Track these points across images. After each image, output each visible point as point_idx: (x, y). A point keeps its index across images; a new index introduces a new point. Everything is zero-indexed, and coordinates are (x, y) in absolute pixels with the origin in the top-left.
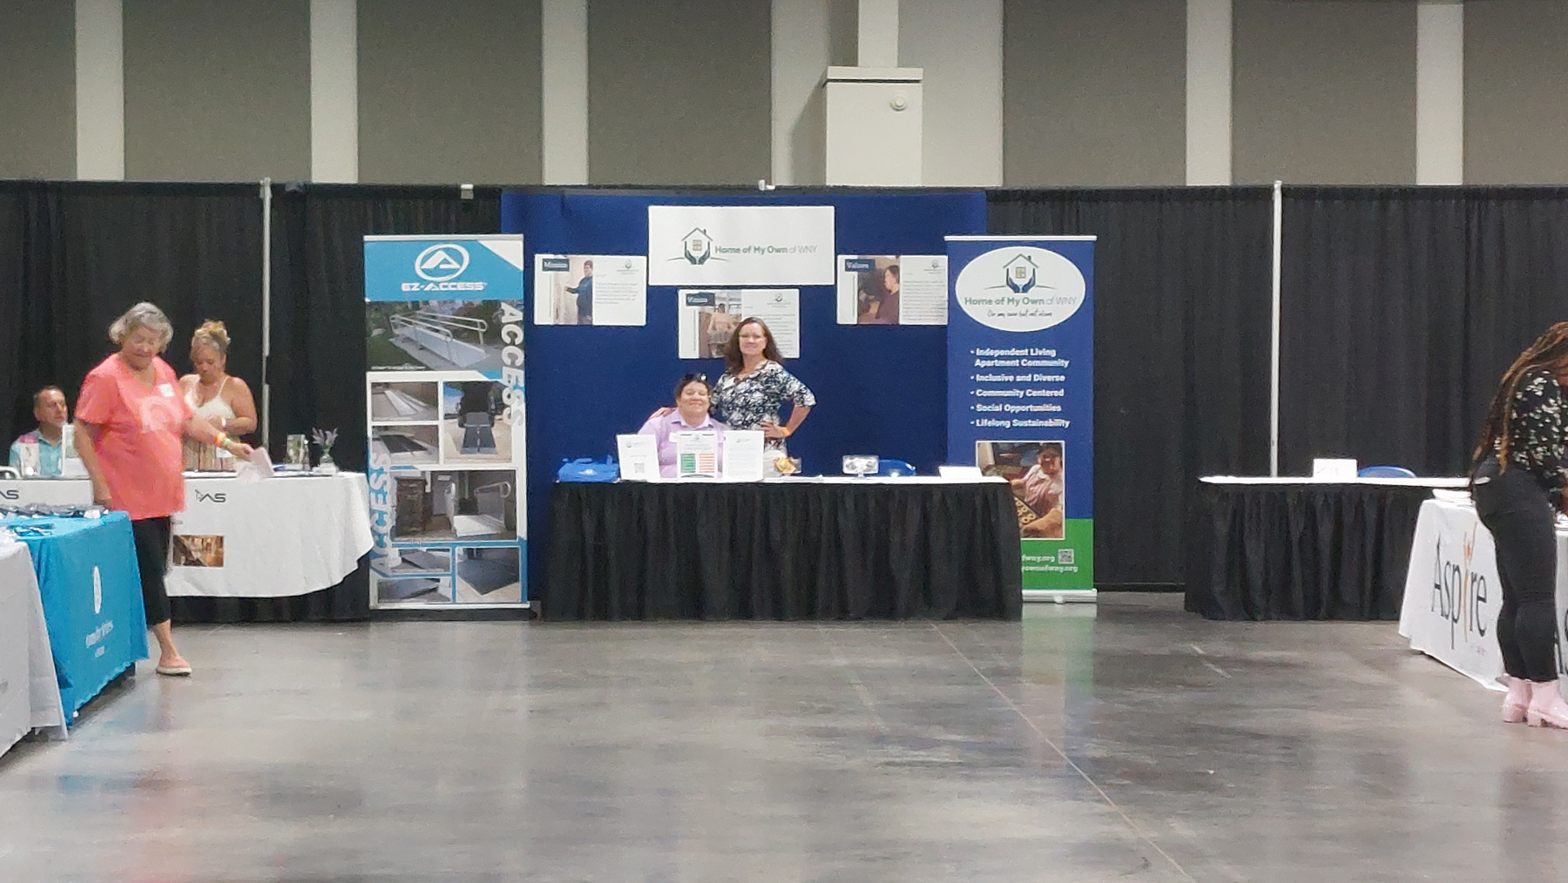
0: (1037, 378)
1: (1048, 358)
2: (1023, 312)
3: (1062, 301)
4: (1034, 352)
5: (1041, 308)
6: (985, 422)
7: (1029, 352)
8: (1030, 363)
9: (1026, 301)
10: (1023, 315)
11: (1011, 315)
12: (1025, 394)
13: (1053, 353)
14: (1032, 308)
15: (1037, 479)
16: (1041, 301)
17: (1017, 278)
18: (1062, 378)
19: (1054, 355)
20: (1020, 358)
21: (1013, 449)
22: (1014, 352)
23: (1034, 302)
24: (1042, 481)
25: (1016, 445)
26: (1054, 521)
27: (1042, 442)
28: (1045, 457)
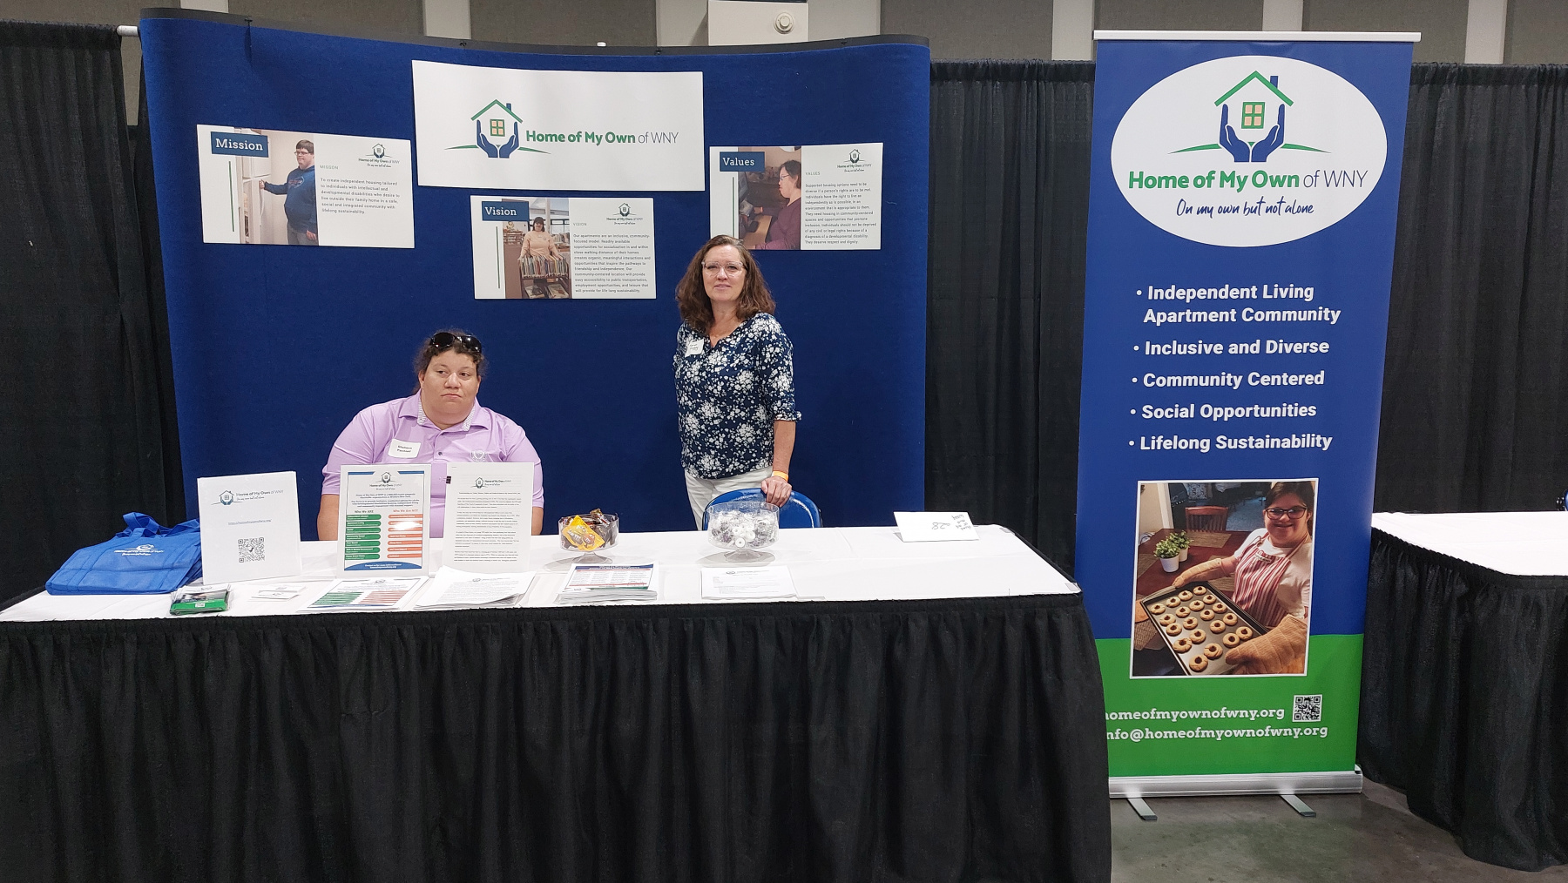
0: (1274, 347)
1: (1299, 304)
2: (1253, 204)
3: (1336, 179)
4: (1270, 292)
5: (1292, 195)
6: (1159, 442)
7: (1259, 293)
8: (1260, 316)
9: (1260, 179)
10: (1253, 211)
11: (1226, 211)
12: (1244, 382)
13: (1309, 294)
14: (1272, 195)
15: (1258, 557)
16: (1293, 180)
17: (1243, 127)
18: (1324, 347)
19: (1310, 298)
20: (1239, 304)
21: (1215, 496)
22: (1226, 292)
23: (1277, 181)
24: (1270, 560)
25: (1221, 489)
26: (1286, 638)
27: (1274, 481)
28: (1277, 511)
